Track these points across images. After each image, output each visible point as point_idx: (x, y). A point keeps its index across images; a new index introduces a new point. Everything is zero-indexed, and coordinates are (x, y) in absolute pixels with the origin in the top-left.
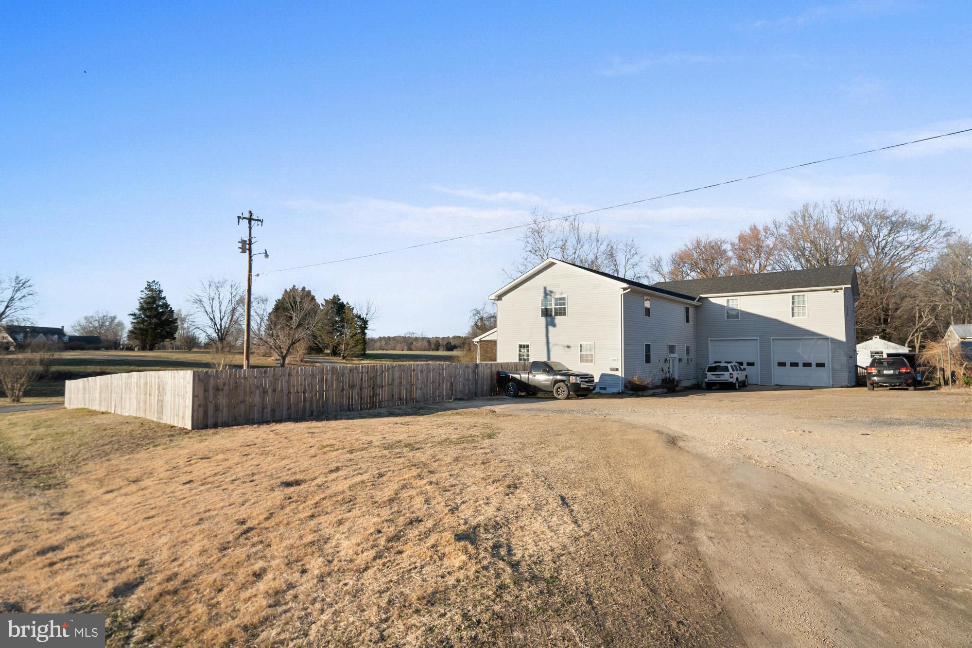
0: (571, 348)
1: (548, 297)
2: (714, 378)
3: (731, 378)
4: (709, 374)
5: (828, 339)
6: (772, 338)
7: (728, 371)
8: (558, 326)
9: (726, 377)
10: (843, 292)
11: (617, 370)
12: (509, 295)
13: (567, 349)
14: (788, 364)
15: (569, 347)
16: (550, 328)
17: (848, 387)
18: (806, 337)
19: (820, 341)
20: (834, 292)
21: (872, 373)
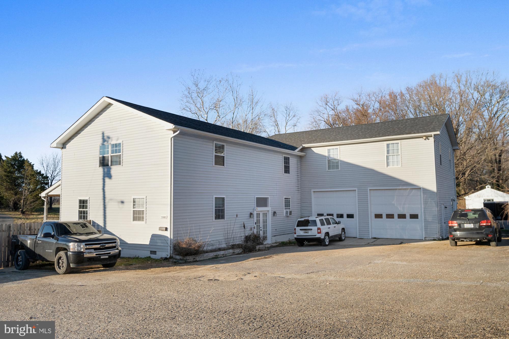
0: (125, 204)
1: (105, 143)
2: (302, 233)
3: (318, 233)
4: (298, 229)
5: (421, 188)
6: (369, 188)
7: (316, 225)
8: (113, 177)
9: (313, 232)
10: (433, 140)
11: (166, 229)
12: (72, 142)
13: (121, 206)
14: (384, 216)
15: (122, 202)
16: (107, 180)
17: (439, 240)
18: (400, 188)
19: (414, 191)
20: (425, 140)
21: (453, 226)
